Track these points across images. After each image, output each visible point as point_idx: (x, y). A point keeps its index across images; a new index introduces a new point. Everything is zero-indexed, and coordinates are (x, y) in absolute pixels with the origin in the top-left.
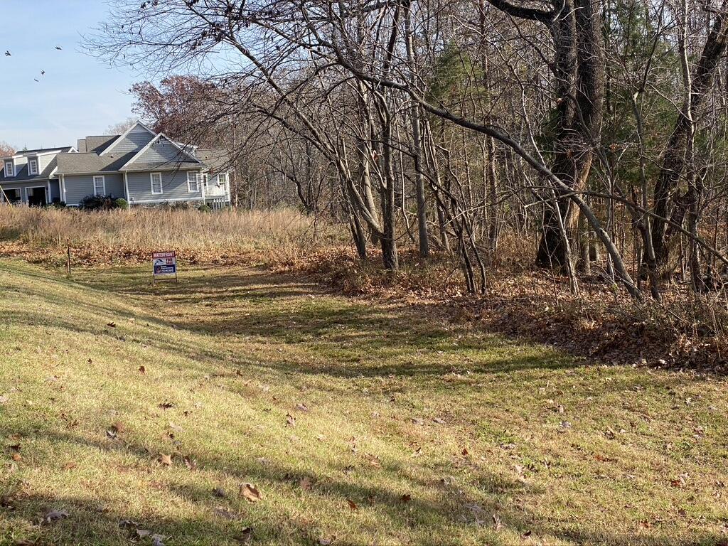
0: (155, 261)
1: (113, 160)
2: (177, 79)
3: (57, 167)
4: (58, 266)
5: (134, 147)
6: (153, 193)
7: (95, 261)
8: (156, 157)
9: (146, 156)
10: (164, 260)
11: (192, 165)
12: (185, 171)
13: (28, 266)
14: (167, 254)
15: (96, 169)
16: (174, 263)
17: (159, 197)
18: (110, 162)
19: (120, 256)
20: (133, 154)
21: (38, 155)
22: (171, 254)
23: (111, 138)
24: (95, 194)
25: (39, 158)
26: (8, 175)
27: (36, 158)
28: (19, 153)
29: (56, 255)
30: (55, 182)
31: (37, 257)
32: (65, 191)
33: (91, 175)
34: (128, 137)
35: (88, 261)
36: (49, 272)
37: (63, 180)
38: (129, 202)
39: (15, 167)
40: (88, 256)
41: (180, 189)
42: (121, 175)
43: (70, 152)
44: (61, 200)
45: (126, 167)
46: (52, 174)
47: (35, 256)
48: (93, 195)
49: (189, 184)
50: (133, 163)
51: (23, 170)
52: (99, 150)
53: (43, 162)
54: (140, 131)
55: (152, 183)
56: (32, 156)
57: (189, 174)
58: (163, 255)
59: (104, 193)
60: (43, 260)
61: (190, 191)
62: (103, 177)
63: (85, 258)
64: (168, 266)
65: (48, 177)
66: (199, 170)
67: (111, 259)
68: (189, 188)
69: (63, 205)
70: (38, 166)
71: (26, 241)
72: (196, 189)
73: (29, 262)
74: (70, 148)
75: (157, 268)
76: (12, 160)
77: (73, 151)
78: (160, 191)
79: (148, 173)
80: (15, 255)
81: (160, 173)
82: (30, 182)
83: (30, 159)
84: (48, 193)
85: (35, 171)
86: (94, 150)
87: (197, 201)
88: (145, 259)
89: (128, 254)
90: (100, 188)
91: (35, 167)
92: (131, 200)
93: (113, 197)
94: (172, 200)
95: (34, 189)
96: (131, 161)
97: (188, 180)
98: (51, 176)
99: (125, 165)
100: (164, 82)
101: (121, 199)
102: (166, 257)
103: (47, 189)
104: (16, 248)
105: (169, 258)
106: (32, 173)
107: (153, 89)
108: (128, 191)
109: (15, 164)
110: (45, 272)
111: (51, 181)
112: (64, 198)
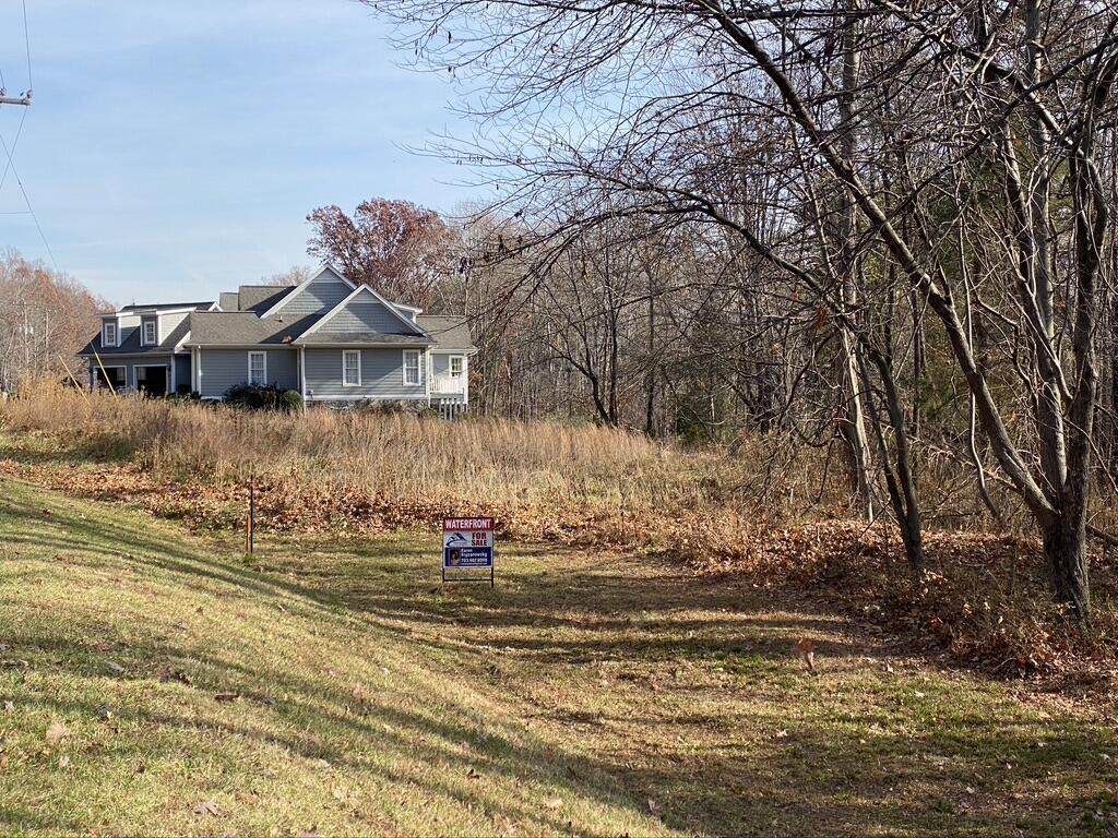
0: (447, 537)
1: (283, 326)
2: (383, 205)
3: (189, 334)
4: (218, 527)
5: (319, 306)
6: (345, 384)
7: (296, 521)
8: (355, 325)
9: (338, 321)
10: (468, 537)
11: (411, 341)
12: (399, 350)
13: (156, 524)
14: (476, 524)
15: (253, 339)
16: (489, 544)
17: (351, 391)
18: (278, 328)
19: (346, 512)
20: (315, 318)
21: (158, 313)
22: (484, 523)
23: (277, 291)
24: (250, 382)
25: (160, 319)
26: (107, 344)
27: (155, 318)
28: (127, 309)
29: (212, 503)
30: (185, 359)
31: (173, 503)
32: (200, 373)
33: (245, 350)
34: (309, 288)
35: (281, 521)
36: (200, 539)
37: (199, 355)
38: (305, 398)
39: (119, 332)
40: (279, 509)
41: (388, 380)
42: (294, 352)
43: (211, 309)
44: (194, 389)
45: (304, 338)
46: (179, 345)
47: (169, 501)
48: (246, 383)
49: (405, 371)
50: (316, 333)
51: (133, 336)
52: (261, 308)
53: (166, 325)
54: (330, 280)
55: (344, 367)
56: (149, 314)
57: (407, 354)
58: (467, 524)
59: (265, 381)
60: (187, 512)
61: (406, 383)
62: (265, 353)
63: (275, 512)
64: (476, 550)
65: (172, 349)
66: (423, 350)
67: (328, 518)
68: (405, 380)
69: (196, 396)
70: (156, 328)
71: (147, 467)
72: (417, 381)
73: (157, 514)
74: (212, 303)
75: (452, 554)
76: (115, 320)
77: (216, 309)
78: (356, 382)
79: (339, 349)
80: (128, 498)
81: (359, 351)
82: (142, 357)
83: (144, 319)
84: (170, 376)
85: (152, 339)
86: (251, 309)
87: (417, 401)
88: (400, 522)
89: (362, 510)
90: (257, 371)
91: (153, 334)
92: (309, 394)
93: (278, 388)
94: (376, 398)
95: (147, 369)
96: (312, 330)
97: (405, 366)
98: (178, 348)
99: (303, 336)
100: (363, 208)
101: (292, 392)
102: (472, 529)
103: (170, 370)
104: (129, 482)
105: (478, 533)
106: (147, 342)
107: (343, 220)
108: (304, 378)
109: (120, 326)
110: (193, 540)
111: (177, 357)
112: (197, 384)
